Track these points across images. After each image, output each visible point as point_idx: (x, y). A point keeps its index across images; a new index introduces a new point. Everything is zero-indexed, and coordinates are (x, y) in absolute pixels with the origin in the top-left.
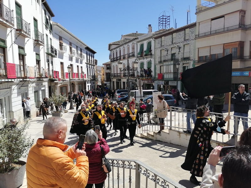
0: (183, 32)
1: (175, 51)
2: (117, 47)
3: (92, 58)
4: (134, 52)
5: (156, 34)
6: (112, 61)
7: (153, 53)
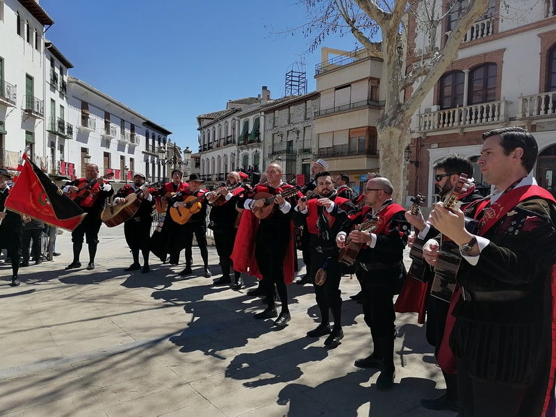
0: (303, 105)
1: (292, 137)
2: (209, 125)
3: (159, 143)
4: (234, 136)
5: (267, 105)
6: (200, 151)
7: (262, 139)
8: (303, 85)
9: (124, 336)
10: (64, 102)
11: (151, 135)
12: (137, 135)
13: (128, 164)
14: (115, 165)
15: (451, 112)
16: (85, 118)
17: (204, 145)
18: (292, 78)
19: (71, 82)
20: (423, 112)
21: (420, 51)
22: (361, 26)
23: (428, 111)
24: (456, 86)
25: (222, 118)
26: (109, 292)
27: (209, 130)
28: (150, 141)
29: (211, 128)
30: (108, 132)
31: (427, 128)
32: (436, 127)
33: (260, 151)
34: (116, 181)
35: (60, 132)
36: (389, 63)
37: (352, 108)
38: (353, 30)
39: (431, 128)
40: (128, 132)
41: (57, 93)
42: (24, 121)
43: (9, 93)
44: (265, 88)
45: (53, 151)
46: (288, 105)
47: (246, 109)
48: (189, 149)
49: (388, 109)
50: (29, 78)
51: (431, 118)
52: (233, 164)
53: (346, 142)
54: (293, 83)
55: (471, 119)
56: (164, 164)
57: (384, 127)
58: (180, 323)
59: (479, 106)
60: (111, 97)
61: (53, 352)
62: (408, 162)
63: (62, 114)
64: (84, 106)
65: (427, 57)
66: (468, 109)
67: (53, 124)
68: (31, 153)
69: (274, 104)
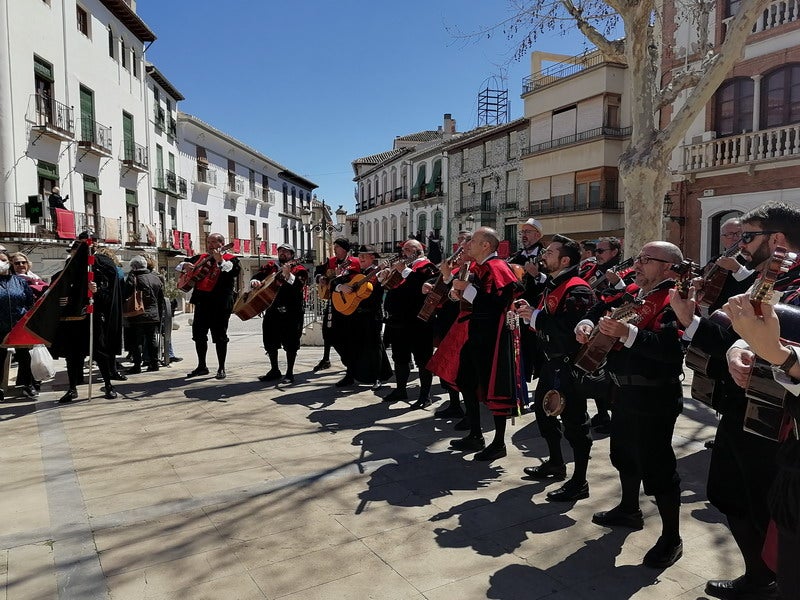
0: (505, 138)
1: (490, 186)
2: (370, 173)
3: (301, 202)
4: (405, 187)
5: (452, 142)
6: (358, 211)
7: (445, 191)
8: (503, 109)
9: (269, 470)
10: (173, 149)
11: (289, 191)
12: (271, 191)
13: (260, 231)
14: (244, 233)
15: (734, 141)
16: (202, 170)
17: (363, 202)
18: (488, 100)
19: (182, 120)
20: (689, 141)
21: (683, 50)
22: (591, 17)
23: (697, 140)
24: (741, 100)
25: (387, 163)
26: (245, 410)
27: (369, 180)
28: (290, 198)
29: (372, 178)
30: (233, 189)
31: (696, 166)
32: (710, 165)
33: (443, 208)
34: (245, 255)
35: (170, 190)
36: (637, 71)
37: (580, 140)
38: (580, 25)
39: (703, 165)
40: (259, 186)
41: (164, 135)
42: (123, 176)
43: (102, 138)
44: (447, 116)
45: (162, 216)
46: (482, 140)
47: (421, 148)
48: (343, 209)
49: (636, 140)
50: (127, 116)
51: (703, 151)
52: (405, 228)
53: (571, 191)
54: (490, 107)
55: (765, 151)
56: (308, 231)
57: (631, 168)
58: (343, 454)
59: (778, 131)
60: (235, 140)
61: (178, 490)
62: (667, 219)
63: (172, 165)
64: (201, 152)
65: (693, 59)
66: (761, 135)
67: (160, 179)
68: (134, 220)
69: (461, 139)
